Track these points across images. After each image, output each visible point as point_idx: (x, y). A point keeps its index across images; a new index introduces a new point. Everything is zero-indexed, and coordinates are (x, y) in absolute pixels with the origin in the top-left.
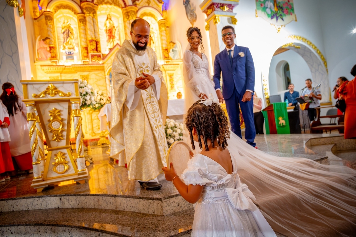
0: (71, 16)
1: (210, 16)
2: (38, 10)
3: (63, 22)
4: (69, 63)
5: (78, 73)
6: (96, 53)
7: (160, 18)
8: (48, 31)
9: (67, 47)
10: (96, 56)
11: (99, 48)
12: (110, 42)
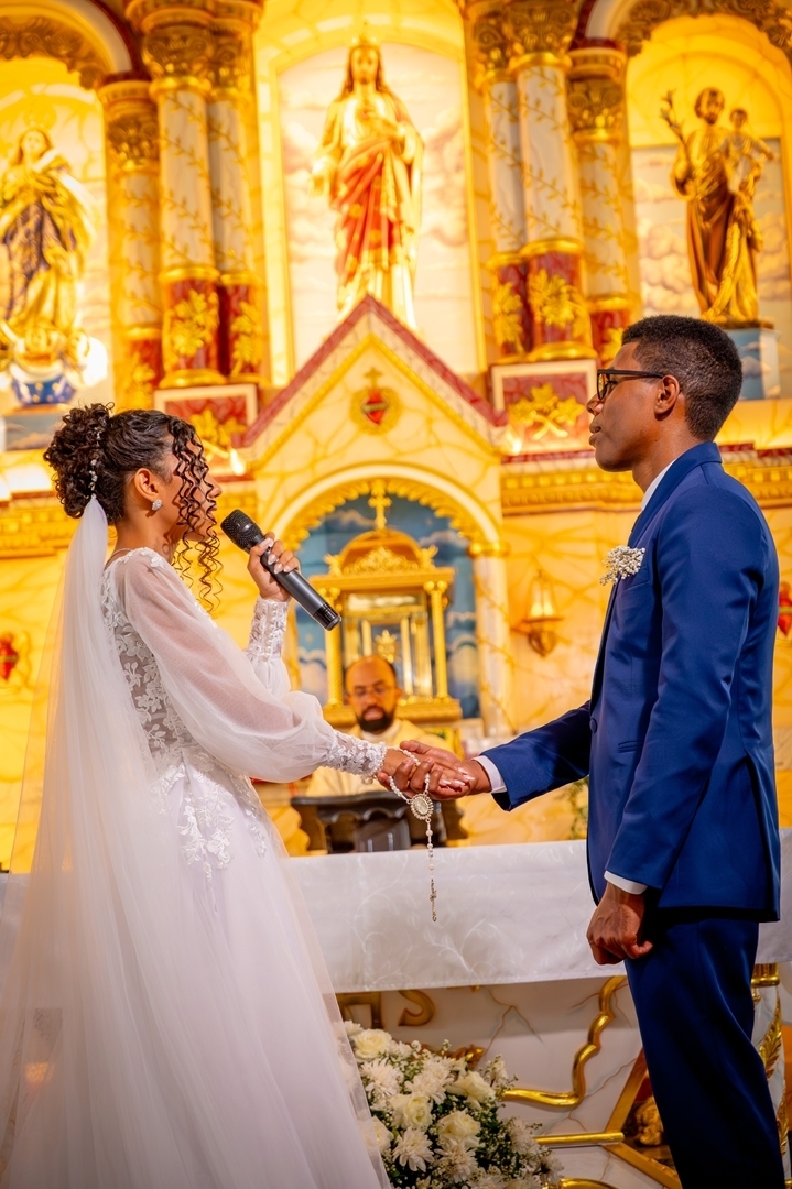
6: (206, 388)
10: (208, 415)
11: (243, 339)
12: (357, 278)
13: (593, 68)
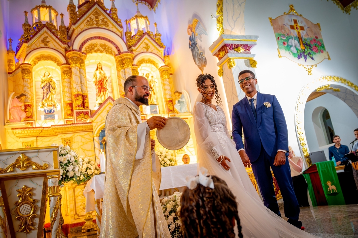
0: (54, 68)
1: (223, 59)
2: (14, 63)
3: (43, 75)
4: (49, 123)
5: (59, 136)
6: (82, 110)
7: (161, 64)
8: (24, 86)
9: (46, 104)
10: (83, 114)
11: (86, 103)
12: (100, 96)
13: (134, 68)
